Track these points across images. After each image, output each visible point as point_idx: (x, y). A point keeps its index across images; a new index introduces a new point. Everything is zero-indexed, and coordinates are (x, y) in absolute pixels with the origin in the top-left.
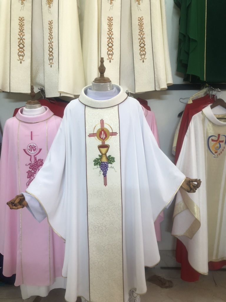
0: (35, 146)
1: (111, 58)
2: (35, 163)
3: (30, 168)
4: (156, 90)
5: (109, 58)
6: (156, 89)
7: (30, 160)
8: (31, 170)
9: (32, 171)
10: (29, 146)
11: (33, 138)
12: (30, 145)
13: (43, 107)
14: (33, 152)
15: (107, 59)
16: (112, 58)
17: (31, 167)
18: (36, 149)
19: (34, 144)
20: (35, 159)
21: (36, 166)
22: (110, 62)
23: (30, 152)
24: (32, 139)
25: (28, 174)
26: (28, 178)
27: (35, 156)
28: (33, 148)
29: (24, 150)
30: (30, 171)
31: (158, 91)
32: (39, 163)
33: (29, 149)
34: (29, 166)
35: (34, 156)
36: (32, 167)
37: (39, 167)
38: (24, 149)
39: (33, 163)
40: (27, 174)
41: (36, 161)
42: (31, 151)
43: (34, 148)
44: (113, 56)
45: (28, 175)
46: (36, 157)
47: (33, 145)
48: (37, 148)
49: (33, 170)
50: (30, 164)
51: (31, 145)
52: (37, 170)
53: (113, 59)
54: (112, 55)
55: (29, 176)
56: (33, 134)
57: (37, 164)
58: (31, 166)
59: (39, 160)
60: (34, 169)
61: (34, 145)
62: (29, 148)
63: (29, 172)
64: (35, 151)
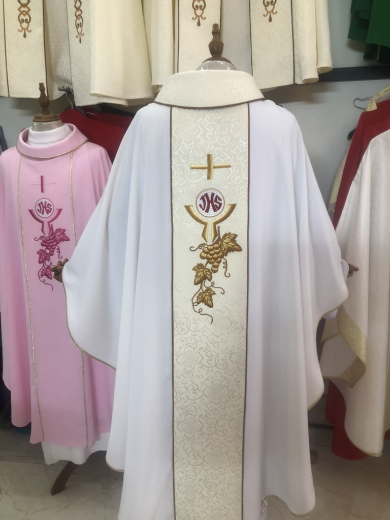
0: (49, 204)
1: (201, 16)
2: (50, 236)
3: (42, 245)
4: (296, 84)
5: (197, 16)
6: (296, 82)
7: (42, 230)
8: (44, 250)
9: (46, 250)
10: (37, 204)
11: (46, 188)
12: (39, 202)
13: (66, 126)
14: (45, 215)
15: (193, 18)
16: (203, 16)
17: (44, 243)
18: (51, 209)
19: (47, 200)
20: (51, 228)
21: (52, 241)
22: (199, 24)
23: (40, 214)
24: (42, 191)
25: (40, 255)
26: (40, 263)
27: (50, 224)
28: (45, 207)
29: (31, 211)
30: (42, 250)
31: (301, 85)
32: (58, 236)
33: (38, 210)
34: (41, 241)
35: (49, 222)
36: (47, 244)
37: (59, 244)
38: (30, 209)
39: (47, 235)
40: (38, 255)
41: (53, 233)
42: (43, 213)
43: (47, 208)
44: (205, 10)
45: (40, 258)
46: (52, 225)
47: (46, 202)
48: (52, 207)
49: (49, 249)
50: (43, 237)
51: (41, 203)
52: (54, 248)
53: (205, 18)
54: (203, 10)
55: (41, 260)
56: (45, 182)
57: (55, 238)
58: (43, 241)
59: (57, 230)
60: (50, 246)
61: (48, 202)
62: (38, 207)
63: (41, 253)
64: (50, 214)
